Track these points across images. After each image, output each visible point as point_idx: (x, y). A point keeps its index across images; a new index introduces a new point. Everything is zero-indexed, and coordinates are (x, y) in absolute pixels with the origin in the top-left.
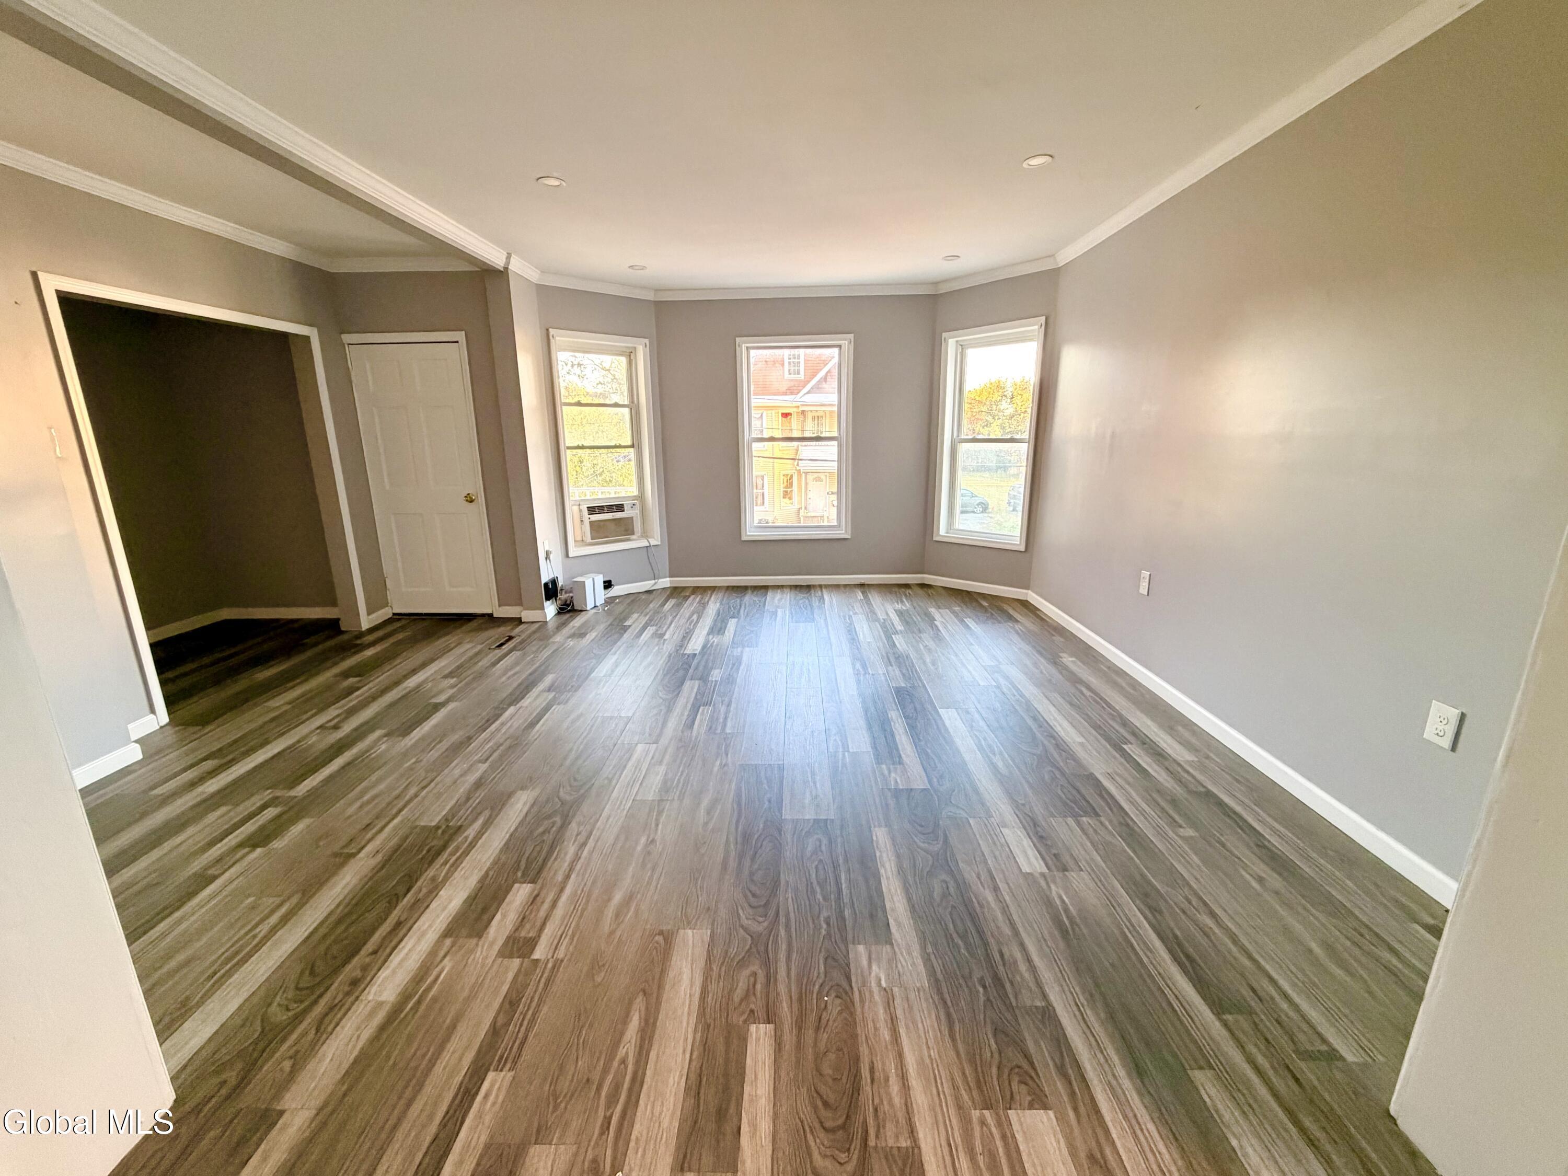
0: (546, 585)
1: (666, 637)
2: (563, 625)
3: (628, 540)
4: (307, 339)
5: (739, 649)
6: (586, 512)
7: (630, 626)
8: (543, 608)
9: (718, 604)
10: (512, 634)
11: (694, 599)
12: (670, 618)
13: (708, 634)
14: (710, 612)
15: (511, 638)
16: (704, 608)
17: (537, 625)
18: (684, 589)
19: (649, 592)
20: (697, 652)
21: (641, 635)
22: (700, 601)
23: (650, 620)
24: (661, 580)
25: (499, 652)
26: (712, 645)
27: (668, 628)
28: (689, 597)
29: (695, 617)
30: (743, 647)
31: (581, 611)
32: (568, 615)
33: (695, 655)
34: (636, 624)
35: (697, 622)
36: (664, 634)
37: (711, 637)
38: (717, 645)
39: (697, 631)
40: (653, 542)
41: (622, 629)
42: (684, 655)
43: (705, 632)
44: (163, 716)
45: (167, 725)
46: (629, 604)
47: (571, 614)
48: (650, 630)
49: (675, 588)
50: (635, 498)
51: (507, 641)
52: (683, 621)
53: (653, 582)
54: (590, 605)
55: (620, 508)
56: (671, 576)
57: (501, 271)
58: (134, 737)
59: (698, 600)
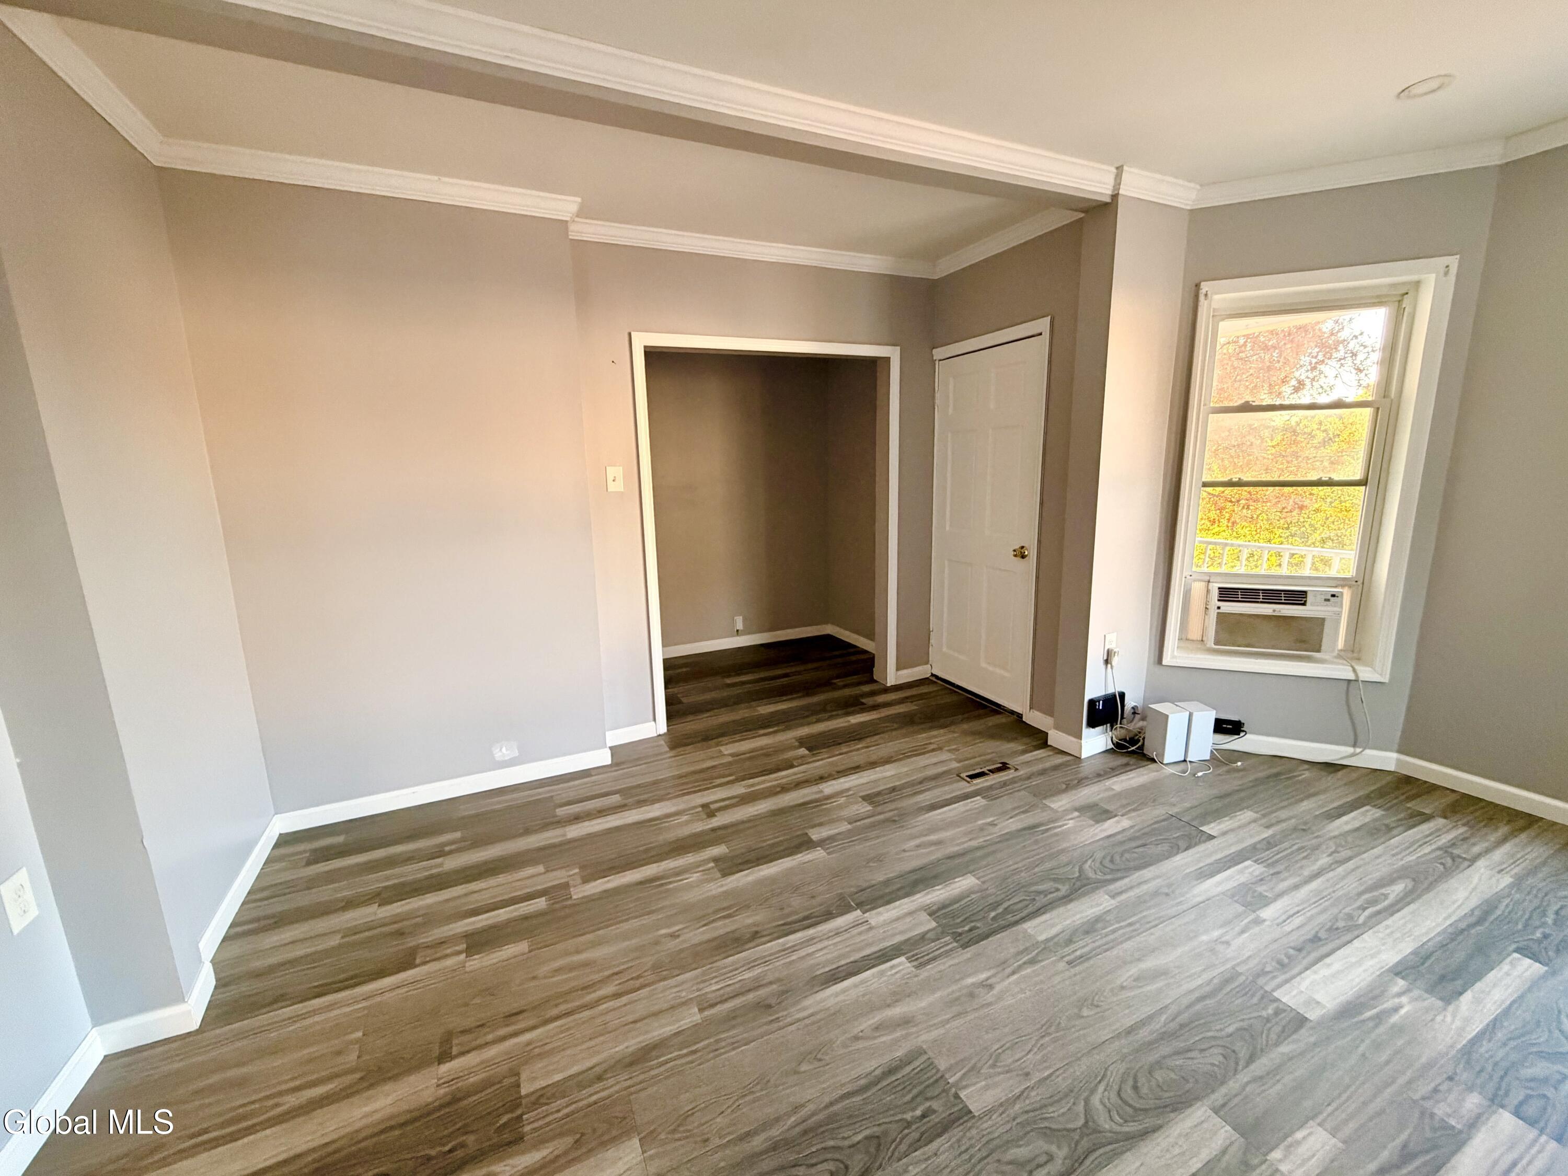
0: (1092, 703)
1: (1267, 913)
2: (1113, 772)
3: (1309, 659)
4: (887, 360)
5: (1473, 1101)
6: (1215, 594)
7: (1211, 837)
8: (1079, 736)
9: (1507, 880)
10: (1011, 762)
11: (1437, 832)
12: (1324, 860)
13: (1400, 970)
14: (1461, 895)
15: (1004, 767)
16: (1447, 873)
17: (1060, 759)
18: (1430, 789)
19: (1331, 767)
20: (1313, 1015)
21: (1212, 875)
22: (1445, 849)
23: (1269, 844)
24: (1368, 752)
25: (965, 787)
26: (1379, 1019)
27: (1296, 887)
28: (1427, 818)
29: (1398, 889)
30: (1496, 1101)
31: (1153, 760)
32: (1124, 760)
33: (1301, 1021)
34: (1231, 838)
35: (1393, 909)
36: (1265, 902)
37: (1401, 983)
38: (1399, 1030)
39: (1369, 940)
40: (1366, 674)
41: (1189, 837)
42: (1268, 998)
43: (1391, 957)
44: (661, 726)
45: (665, 734)
46: (1258, 782)
47: (1132, 761)
48: (1249, 870)
49: (1408, 780)
50: (1343, 582)
51: (999, 770)
52: (1352, 885)
53: (1350, 750)
54: (1172, 752)
55: (1298, 598)
56: (1400, 751)
57: (1106, 204)
58: (610, 743)
59: (1445, 839)
